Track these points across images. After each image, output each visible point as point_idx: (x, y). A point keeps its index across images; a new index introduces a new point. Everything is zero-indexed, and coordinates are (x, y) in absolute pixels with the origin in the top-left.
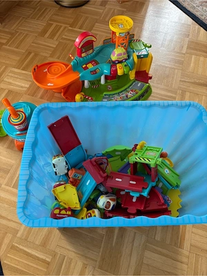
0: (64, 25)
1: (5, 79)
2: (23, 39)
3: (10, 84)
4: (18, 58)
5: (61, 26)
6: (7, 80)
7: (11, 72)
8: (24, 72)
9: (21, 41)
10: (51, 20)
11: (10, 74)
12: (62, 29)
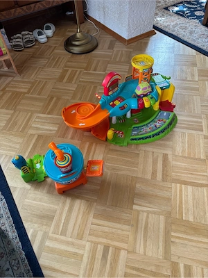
0: (79, 70)
1: (33, 125)
2: (44, 86)
3: (38, 129)
4: (42, 104)
5: (77, 71)
6: (35, 126)
7: (38, 117)
8: (50, 116)
9: (42, 89)
10: (66, 67)
11: (37, 120)
12: (78, 73)
